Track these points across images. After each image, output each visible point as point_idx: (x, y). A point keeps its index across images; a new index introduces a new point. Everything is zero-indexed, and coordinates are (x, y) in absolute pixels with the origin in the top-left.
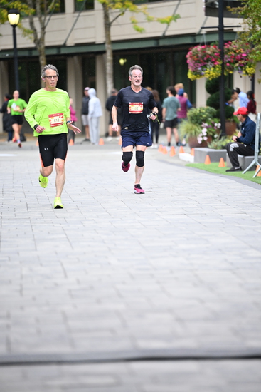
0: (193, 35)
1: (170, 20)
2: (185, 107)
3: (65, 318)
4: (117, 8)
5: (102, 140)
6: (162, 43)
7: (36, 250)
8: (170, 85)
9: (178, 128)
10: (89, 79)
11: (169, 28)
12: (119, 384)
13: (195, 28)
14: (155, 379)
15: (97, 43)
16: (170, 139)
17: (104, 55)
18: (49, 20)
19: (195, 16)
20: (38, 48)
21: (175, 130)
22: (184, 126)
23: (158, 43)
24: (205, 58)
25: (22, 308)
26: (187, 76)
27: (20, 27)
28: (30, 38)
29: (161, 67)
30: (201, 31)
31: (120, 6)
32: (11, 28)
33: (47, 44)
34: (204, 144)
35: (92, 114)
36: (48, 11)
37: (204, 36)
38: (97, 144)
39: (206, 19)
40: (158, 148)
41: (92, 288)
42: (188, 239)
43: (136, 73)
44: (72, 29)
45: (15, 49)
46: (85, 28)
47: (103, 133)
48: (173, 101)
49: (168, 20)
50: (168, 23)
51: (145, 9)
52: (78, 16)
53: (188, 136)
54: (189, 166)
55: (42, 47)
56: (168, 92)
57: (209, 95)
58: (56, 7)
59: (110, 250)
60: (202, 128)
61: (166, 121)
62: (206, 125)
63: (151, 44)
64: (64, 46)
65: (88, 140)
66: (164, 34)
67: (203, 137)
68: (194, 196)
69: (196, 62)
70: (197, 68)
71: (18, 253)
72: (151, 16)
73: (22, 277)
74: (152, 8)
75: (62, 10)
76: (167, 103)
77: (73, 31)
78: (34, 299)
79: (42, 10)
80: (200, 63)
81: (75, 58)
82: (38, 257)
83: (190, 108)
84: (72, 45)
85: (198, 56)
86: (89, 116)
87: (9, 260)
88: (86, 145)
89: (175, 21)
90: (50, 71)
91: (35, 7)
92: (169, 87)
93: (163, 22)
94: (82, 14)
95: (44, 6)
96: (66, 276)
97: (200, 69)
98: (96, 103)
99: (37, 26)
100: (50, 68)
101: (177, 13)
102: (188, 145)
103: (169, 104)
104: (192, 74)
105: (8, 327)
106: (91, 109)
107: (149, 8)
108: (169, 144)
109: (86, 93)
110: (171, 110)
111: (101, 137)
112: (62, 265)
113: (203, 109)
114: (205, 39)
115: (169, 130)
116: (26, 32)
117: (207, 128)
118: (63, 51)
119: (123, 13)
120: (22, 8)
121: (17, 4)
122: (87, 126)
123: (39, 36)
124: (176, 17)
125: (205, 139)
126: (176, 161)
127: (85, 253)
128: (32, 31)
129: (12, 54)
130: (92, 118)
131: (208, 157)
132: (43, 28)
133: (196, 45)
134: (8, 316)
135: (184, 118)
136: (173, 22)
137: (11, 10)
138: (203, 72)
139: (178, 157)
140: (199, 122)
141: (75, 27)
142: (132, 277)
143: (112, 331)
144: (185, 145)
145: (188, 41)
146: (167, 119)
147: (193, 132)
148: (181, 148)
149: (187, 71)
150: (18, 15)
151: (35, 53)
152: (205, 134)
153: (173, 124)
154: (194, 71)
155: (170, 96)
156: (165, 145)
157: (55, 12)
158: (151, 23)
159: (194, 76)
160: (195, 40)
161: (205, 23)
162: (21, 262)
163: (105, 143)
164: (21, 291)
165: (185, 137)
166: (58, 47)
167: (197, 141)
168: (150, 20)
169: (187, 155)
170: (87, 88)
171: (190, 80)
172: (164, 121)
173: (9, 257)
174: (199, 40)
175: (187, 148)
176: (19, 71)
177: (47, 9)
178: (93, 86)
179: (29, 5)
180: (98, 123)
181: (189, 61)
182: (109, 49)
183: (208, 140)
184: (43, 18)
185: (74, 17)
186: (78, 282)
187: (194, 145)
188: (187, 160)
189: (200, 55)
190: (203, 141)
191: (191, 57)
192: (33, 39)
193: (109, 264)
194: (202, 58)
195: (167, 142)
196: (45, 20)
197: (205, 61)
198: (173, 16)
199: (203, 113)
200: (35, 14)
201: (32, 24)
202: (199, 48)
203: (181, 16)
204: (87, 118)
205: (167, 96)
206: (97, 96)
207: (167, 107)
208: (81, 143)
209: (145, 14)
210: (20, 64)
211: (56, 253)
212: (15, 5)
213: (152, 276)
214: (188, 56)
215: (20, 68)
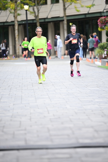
0: (100, 13)
1: (91, 6)
2: (98, 42)
3: (49, 130)
4: (68, 2)
5: (63, 57)
6: (87, 16)
7: (36, 102)
8: (91, 33)
9: (94, 51)
10: (57, 32)
11: (91, 10)
12: (71, 157)
13: (101, 10)
14: (86, 155)
15: (61, 16)
16: (91, 56)
17: (63, 22)
18: (41, 7)
19: (101, 5)
20: (36, 19)
21: (93, 52)
22: (97, 50)
23: (86, 16)
24: (106, 22)
25: (31, 126)
26: (98, 30)
27: (29, 11)
28: (33, 15)
29: (87, 26)
30: (104, 11)
31: (70, 1)
32: (25, 11)
33: (40, 17)
34: (105, 58)
35: (59, 46)
36: (40, 4)
37: (105, 13)
38: (60, 58)
39: (106, 6)
40: (86, 60)
41: (59, 118)
42: (99, 97)
43: (74, 28)
44: (50, 11)
45: (27, 20)
46: (55, 11)
47: (63, 54)
48: (92, 40)
49: (90, 6)
50: (90, 8)
51: (80, 2)
52: (53, 6)
53: (98, 55)
54: (99, 67)
55: (38, 19)
56: (90, 36)
57: (107, 37)
58: (44, 2)
59: (67, 102)
60: (104, 51)
61: (90, 49)
62: (106, 50)
63: (83, 17)
64: (47, 18)
65: (57, 57)
66: (88, 12)
67: (105, 55)
68: (101, 79)
69: (102, 23)
70: (102, 26)
71: (29, 104)
72: (83, 5)
73: (31, 113)
74: (83, 2)
75: (46, 3)
76: (90, 41)
77: (51, 12)
78: (36, 122)
79: (38, 3)
80: (103, 24)
81: (52, 23)
82: (37, 105)
83: (99, 43)
84: (50, 18)
85: (102, 21)
86: (57, 47)
87: (25, 106)
88: (56, 59)
89: (93, 7)
90: (39, 29)
91: (35, 3)
92: (90, 35)
93: (88, 7)
94: (55, 5)
95: (39, 2)
96: (49, 113)
97: (103, 26)
98: (60, 42)
99: (36, 10)
100: (39, 28)
101: (94, 3)
102: (98, 58)
103: (90, 42)
104: (100, 29)
105: (25, 134)
106: (58, 44)
107: (82, 2)
108: (91, 58)
109: (56, 37)
110: (91, 44)
111: (62, 55)
112: (47, 108)
113: (105, 43)
114: (105, 14)
115: (90, 52)
116: (31, 13)
117: (107, 51)
118: (47, 20)
119: (71, 4)
120: (29, 3)
121: (28, 2)
122: (57, 51)
123: (37, 14)
124: (93, 5)
125: (106, 55)
126: (94, 65)
127: (56, 104)
128: (34, 12)
129: (26, 22)
130: (58, 48)
131: (107, 63)
132: (38, 11)
133: (102, 16)
134: (25, 130)
135: (97, 47)
136: (92, 7)
137: (25, 4)
138: (105, 28)
139: (94, 63)
140: (103, 48)
141: (52, 10)
142: (76, 113)
143: (68, 135)
144: (97, 58)
145: (99, 15)
146: (90, 48)
147: (101, 53)
148: (95, 59)
149: (98, 27)
150: (28, 6)
151: (35, 22)
152: (106, 54)
153: (92, 49)
154: (101, 28)
155: (91, 38)
156: (89, 58)
157: (43, 4)
158: (83, 8)
159: (101, 29)
160: (101, 14)
161: (105, 7)
162: (30, 107)
163: (64, 58)
164: (30, 119)
165: (97, 55)
166: (44, 19)
167: (102, 56)
168: (82, 7)
169: (98, 63)
170: (56, 35)
171: (99, 31)
172: (88, 48)
173: (25, 105)
174: (103, 14)
175: (98, 60)
176: (29, 29)
177: (40, 3)
178: (59, 34)
179: (33, 2)
180: (61, 50)
181: (99, 23)
182: (65, 19)
183: (107, 56)
184: (38, 7)
185: (51, 6)
186: (54, 115)
187: (101, 58)
188: (98, 64)
189: (103, 21)
190: (105, 57)
191: (100, 22)
192: (34, 16)
193: (66, 108)
194: (104, 22)
195: (90, 57)
196: (39, 8)
197: (105, 23)
198: (92, 5)
199: (105, 45)
200: (35, 5)
201: (33, 9)
202: (103, 18)
203: (96, 4)
204: (56, 48)
205: (90, 38)
206: (60, 38)
207: (89, 43)
208: (54, 58)
209: (80, 4)
210: (29, 26)
211: (45, 104)
212: (27, 2)
213: (84, 113)
214: (98, 21)
215: (29, 28)
